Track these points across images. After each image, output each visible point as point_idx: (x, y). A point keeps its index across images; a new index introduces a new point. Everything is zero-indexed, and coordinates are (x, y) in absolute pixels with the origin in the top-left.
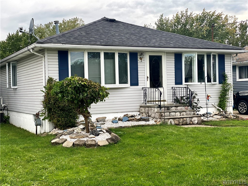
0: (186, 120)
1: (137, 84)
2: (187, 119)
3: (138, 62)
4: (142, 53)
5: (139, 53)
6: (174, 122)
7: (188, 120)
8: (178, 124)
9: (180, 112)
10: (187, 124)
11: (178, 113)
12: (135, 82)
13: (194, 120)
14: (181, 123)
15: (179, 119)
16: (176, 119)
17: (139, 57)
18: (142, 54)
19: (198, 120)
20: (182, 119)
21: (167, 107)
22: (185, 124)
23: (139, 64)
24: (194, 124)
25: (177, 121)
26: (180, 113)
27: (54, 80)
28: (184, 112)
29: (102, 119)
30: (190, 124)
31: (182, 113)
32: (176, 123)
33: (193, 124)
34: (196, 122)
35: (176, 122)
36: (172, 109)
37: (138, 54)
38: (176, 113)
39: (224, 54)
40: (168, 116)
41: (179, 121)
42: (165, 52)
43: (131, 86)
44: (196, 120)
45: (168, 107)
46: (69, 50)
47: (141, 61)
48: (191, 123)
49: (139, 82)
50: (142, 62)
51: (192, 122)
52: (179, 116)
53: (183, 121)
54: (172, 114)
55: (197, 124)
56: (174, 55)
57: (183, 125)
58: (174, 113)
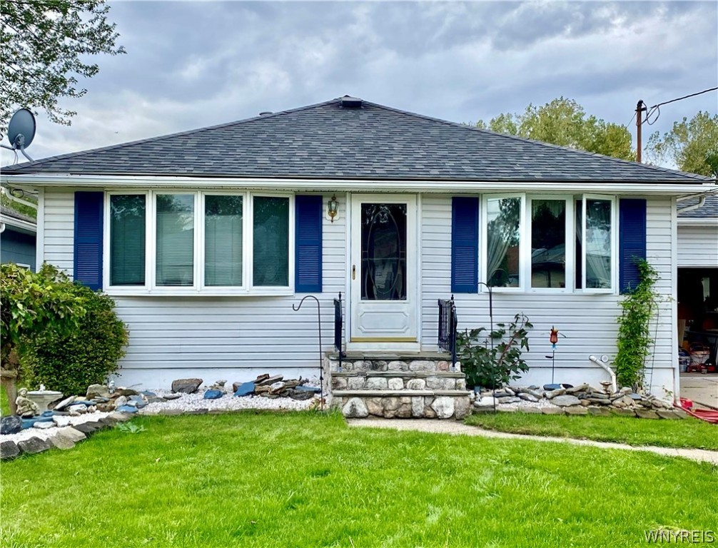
0: (411, 403)
1: (318, 288)
2: (414, 399)
3: (324, 222)
4: (336, 197)
5: (328, 196)
6: (368, 409)
7: (419, 406)
8: (380, 413)
9: (405, 378)
10: (411, 416)
11: (398, 379)
12: (311, 282)
13: (442, 407)
14: (393, 412)
15: (384, 400)
16: (374, 399)
17: (326, 208)
18: (334, 199)
19: (455, 407)
20: (394, 401)
21: (371, 360)
22: (405, 414)
23: (325, 229)
24: (439, 419)
25: (377, 404)
26: (405, 381)
27: (60, 271)
28: (419, 380)
29: (186, 384)
30: (424, 417)
31: (411, 381)
32: (372, 411)
33: (436, 417)
34: (449, 412)
35: (372, 406)
36: (389, 365)
37: (325, 200)
38: (391, 381)
39: (646, 198)
40: (360, 386)
41: (383, 405)
42: (417, 193)
43: (296, 292)
44: (448, 407)
45: (377, 360)
46: (107, 191)
47: (332, 221)
48: (430, 413)
49: (324, 281)
50: (333, 223)
51: (433, 410)
52: (401, 389)
53: (399, 406)
54: (372, 383)
55: (454, 418)
56: (450, 202)
57: (396, 417)
58: (384, 380)
